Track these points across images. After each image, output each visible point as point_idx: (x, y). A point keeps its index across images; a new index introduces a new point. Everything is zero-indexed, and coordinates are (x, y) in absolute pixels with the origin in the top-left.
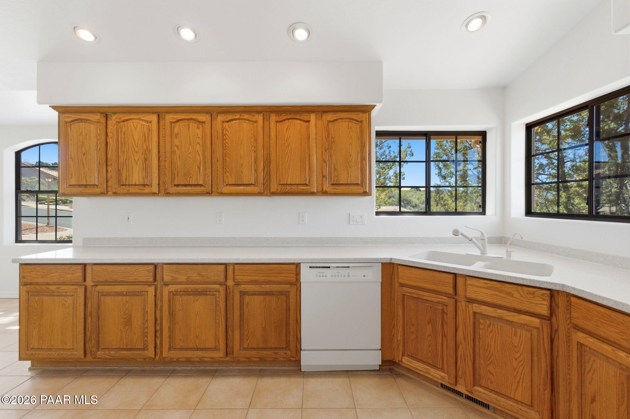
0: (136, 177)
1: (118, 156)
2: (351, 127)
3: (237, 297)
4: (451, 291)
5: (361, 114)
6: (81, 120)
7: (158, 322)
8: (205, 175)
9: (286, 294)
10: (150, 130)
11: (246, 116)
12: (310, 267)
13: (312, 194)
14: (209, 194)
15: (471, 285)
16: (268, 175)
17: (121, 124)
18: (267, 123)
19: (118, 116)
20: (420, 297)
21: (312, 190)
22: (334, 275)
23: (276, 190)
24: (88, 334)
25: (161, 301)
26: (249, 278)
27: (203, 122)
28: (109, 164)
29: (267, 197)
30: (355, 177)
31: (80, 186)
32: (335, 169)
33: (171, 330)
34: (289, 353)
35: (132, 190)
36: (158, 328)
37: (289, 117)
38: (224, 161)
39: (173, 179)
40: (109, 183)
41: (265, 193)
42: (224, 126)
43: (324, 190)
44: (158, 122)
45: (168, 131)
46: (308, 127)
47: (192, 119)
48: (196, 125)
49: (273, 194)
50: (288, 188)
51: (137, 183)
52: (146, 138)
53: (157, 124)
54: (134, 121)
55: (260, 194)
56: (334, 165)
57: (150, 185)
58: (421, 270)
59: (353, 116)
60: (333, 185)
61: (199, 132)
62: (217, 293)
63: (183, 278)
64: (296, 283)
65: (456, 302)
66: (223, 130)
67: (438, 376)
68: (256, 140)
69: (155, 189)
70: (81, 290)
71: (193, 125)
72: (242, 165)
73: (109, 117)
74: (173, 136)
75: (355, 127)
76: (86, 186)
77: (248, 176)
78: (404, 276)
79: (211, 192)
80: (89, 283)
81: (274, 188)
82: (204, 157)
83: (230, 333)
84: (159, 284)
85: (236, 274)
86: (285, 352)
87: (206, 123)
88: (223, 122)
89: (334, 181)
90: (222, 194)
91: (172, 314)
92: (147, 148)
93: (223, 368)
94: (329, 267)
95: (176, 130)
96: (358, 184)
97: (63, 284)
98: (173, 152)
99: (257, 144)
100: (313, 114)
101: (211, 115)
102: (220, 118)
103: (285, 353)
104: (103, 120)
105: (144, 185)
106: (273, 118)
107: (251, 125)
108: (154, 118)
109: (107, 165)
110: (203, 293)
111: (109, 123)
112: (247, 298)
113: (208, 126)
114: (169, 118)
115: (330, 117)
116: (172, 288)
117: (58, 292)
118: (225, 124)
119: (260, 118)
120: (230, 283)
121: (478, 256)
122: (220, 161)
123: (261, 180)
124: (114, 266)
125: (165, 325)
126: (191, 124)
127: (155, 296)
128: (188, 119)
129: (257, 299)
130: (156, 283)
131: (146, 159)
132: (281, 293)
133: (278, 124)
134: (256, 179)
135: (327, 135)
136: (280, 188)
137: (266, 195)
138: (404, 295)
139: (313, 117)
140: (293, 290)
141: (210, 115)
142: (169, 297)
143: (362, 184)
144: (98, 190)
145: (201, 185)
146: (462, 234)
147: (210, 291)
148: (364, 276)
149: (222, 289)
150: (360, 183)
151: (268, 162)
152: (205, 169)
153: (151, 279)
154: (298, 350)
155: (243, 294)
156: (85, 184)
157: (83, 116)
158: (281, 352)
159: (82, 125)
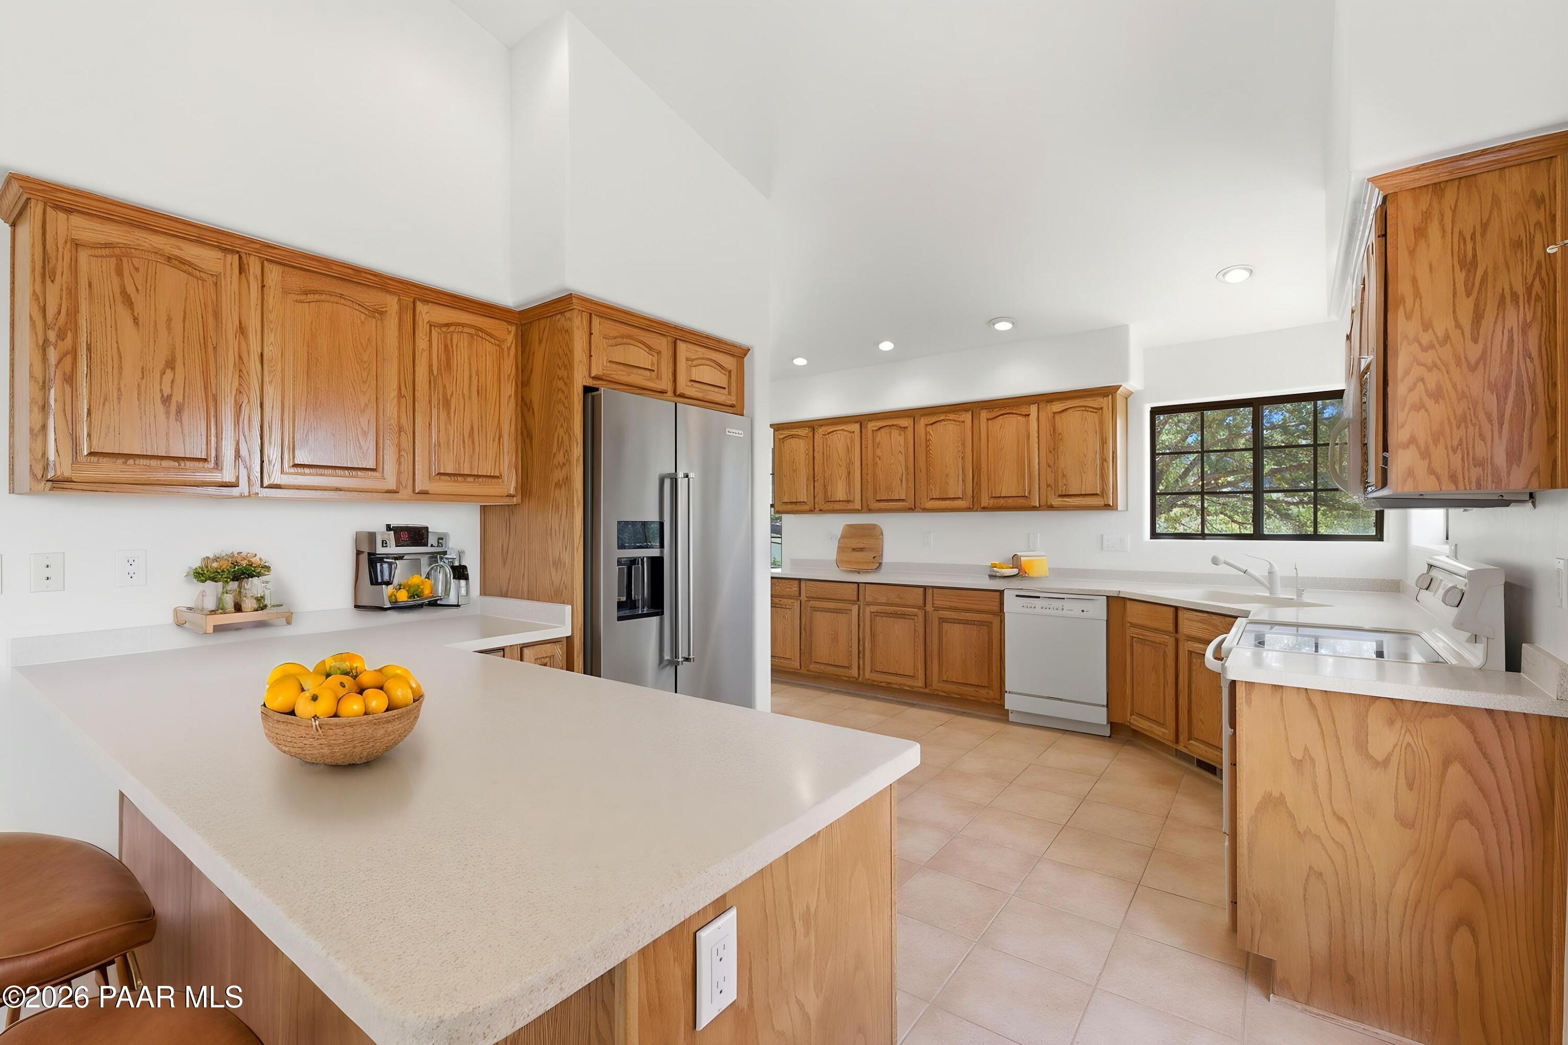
0: (840, 493)
1: (824, 471)
2: (1086, 418)
3: (936, 623)
4: (1171, 628)
5: (1100, 400)
6: (792, 436)
7: (861, 642)
8: (907, 488)
9: (989, 625)
10: (852, 441)
11: (952, 416)
12: (1017, 596)
13: (1034, 508)
14: (911, 510)
15: (1187, 619)
16: (977, 484)
17: (827, 436)
18: (976, 422)
19: (824, 428)
20: (1147, 638)
21: (1033, 504)
22: (1044, 607)
23: (987, 504)
24: (803, 647)
25: (864, 621)
26: (949, 604)
27: (906, 428)
28: (816, 479)
29: (977, 513)
30: (1091, 483)
31: (791, 503)
32: (1064, 476)
33: (873, 651)
34: (991, 693)
35: (837, 506)
36: (861, 649)
37: (1003, 412)
38: (928, 470)
39: (875, 493)
40: (816, 499)
41: (975, 508)
42: (928, 430)
43: (1049, 504)
44: (861, 432)
45: (870, 442)
46: (1028, 421)
47: (893, 425)
48: (898, 432)
49: (985, 509)
50: (1002, 502)
51: (841, 500)
52: (849, 450)
53: (860, 434)
54: (838, 432)
55: (969, 509)
56: (1063, 469)
57: (853, 502)
58: (1149, 605)
59: (1090, 402)
60: (1061, 496)
61: (901, 440)
62: (916, 617)
63: (884, 600)
64: (1000, 612)
65: (1177, 641)
66: (926, 435)
67: (1161, 734)
68: (963, 444)
69: (857, 506)
70: (797, 604)
71: (895, 433)
72: (947, 475)
73: (816, 429)
74: (876, 445)
75: (1092, 418)
76: (796, 503)
77: (955, 489)
78: (1134, 614)
79: (913, 508)
80: (803, 597)
81: (985, 502)
82: (907, 468)
83: (929, 663)
84: (862, 602)
85: (934, 598)
86: (987, 691)
87: (909, 428)
88: (927, 425)
89: (1062, 491)
90: (925, 510)
91: (873, 635)
92: (850, 460)
93: (924, 704)
94: (1039, 597)
95: (878, 439)
96: (1097, 494)
97: (783, 597)
98: (875, 464)
99: (964, 449)
100: (1034, 405)
101: (914, 418)
102: (923, 421)
103: (988, 693)
104: (811, 434)
105: (848, 501)
106: (984, 415)
107: (959, 427)
108: (856, 427)
109: (814, 481)
110: (903, 616)
111: (816, 436)
112: (946, 626)
113: (910, 430)
114: (872, 425)
115: (1057, 407)
116: (874, 608)
117: (780, 604)
118: (929, 429)
119: (967, 417)
120: (929, 608)
121: (1267, 597)
122: (924, 470)
123: (969, 492)
124: (824, 583)
125: (868, 646)
126: (892, 430)
127: (859, 615)
128: (890, 426)
129: (957, 628)
130: (859, 603)
131: (849, 473)
132: (980, 623)
133: (989, 422)
134: (964, 492)
135: (1052, 431)
136: (992, 501)
137: (977, 511)
138: (1133, 637)
139: (1033, 409)
140: (996, 621)
141: (912, 419)
142: (871, 617)
143: (1103, 494)
144: (807, 507)
145: (903, 500)
146: (1226, 563)
147: (909, 615)
148: (1083, 611)
149: (921, 614)
150: (1098, 493)
151: (977, 469)
152: (907, 481)
153: (855, 598)
154: (1002, 691)
155: (942, 620)
156: (795, 501)
157: (794, 432)
158: (983, 692)
159: (793, 441)
